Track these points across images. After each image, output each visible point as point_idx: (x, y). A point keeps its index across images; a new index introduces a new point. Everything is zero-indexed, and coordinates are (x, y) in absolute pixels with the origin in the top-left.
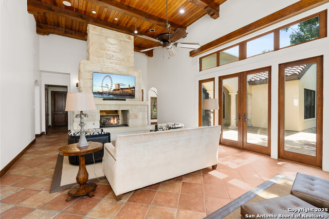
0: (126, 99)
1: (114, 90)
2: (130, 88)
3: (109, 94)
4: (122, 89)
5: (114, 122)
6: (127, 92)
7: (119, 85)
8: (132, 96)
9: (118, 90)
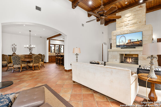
0: (136, 47)
1: (127, 43)
2: (139, 41)
3: (124, 45)
4: (132, 42)
5: (130, 61)
6: (136, 44)
7: (130, 40)
8: (140, 45)
9: (130, 43)
